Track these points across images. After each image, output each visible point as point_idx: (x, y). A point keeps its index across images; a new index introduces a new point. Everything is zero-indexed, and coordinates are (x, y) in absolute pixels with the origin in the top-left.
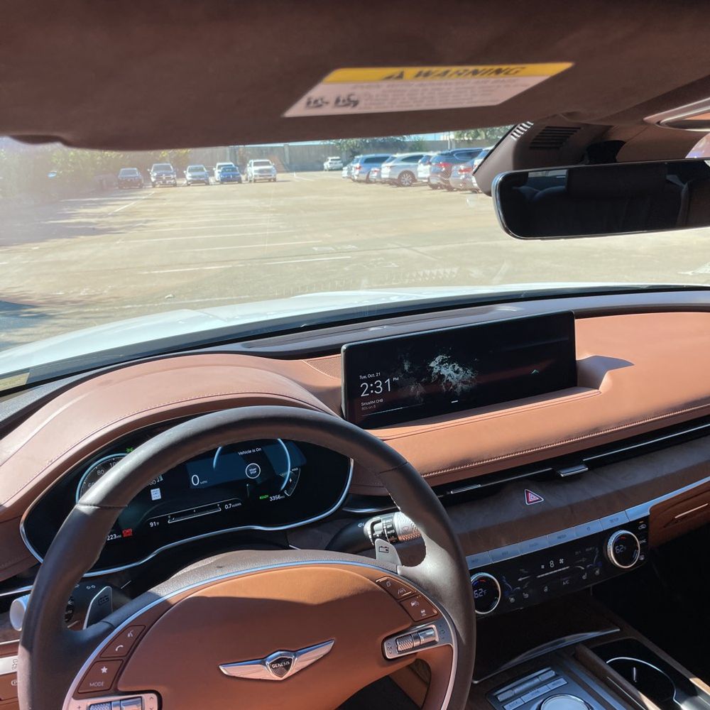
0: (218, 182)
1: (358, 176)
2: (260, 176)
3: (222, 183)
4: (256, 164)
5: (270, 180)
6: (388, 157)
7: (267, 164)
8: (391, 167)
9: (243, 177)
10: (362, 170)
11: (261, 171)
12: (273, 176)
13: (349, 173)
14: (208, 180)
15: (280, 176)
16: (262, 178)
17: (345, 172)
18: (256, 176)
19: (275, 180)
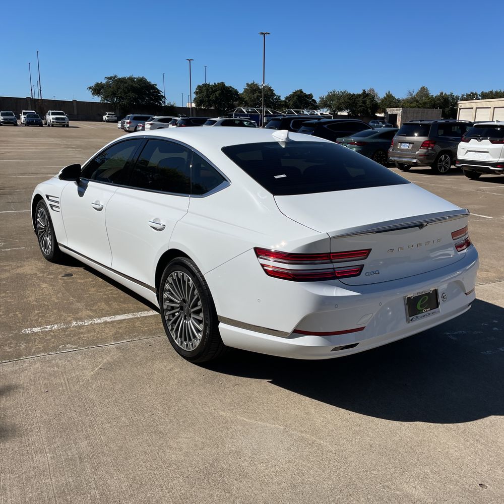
0: (23, 124)
1: (128, 128)
2: (56, 122)
3: (28, 126)
4: (53, 114)
5: (64, 126)
6: (149, 118)
7: (62, 114)
8: (151, 124)
9: (43, 122)
10: (132, 124)
11: (57, 119)
12: (66, 123)
13: (122, 125)
14: (16, 122)
15: (71, 123)
16: (58, 124)
17: (119, 125)
18: (53, 122)
19: (68, 126)
